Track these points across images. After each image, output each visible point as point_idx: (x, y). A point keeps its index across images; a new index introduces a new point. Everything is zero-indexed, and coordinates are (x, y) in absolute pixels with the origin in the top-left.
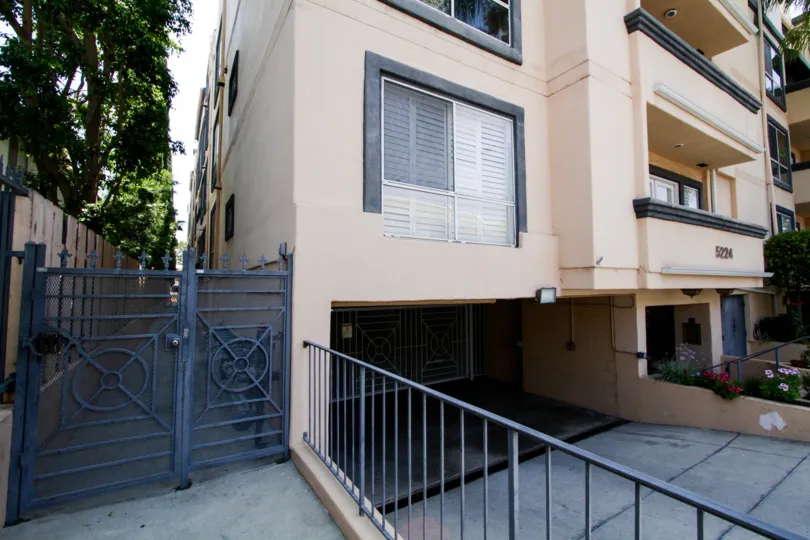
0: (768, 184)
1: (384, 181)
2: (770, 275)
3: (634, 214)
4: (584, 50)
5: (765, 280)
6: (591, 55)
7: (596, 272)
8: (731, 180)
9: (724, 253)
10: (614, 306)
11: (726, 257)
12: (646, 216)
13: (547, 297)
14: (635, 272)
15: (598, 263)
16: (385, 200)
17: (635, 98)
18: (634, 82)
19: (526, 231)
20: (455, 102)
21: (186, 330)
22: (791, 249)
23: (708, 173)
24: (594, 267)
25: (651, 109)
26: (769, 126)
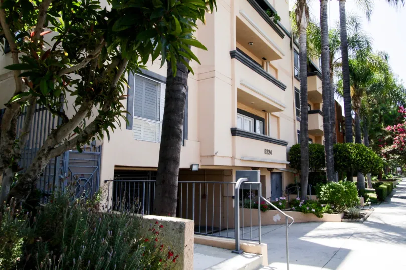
0: (294, 121)
1: (134, 117)
2: (289, 163)
3: (231, 134)
4: (213, 66)
5: (287, 165)
6: (216, 69)
7: (215, 158)
8: (278, 118)
9: (268, 152)
10: (224, 175)
11: (269, 154)
12: (235, 135)
13: (195, 168)
14: (230, 159)
15: (216, 154)
16: (135, 124)
17: (233, 86)
18: (232, 79)
19: (187, 139)
20: (161, 84)
21: (65, 174)
22: (298, 152)
23: (267, 114)
24: (214, 156)
25: (239, 91)
26: (296, 93)
